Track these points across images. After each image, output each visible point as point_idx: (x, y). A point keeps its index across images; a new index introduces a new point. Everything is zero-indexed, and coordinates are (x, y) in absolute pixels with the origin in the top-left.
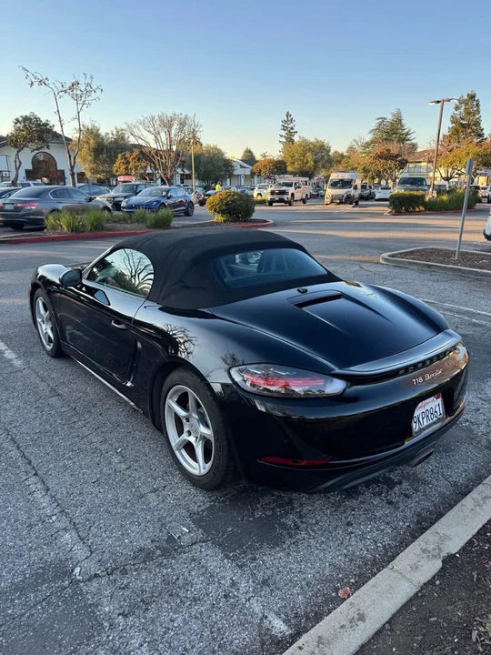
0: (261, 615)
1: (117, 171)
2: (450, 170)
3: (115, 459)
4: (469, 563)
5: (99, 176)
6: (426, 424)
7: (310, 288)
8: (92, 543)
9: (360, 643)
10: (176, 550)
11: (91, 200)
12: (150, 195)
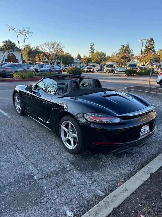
0: (94, 190)
1: (36, 60)
2: (145, 63)
3: (44, 145)
4: (158, 175)
5: (30, 61)
6: (144, 134)
7: (107, 92)
8: (39, 169)
9: (127, 197)
10: (66, 171)
11: (28, 68)
12: (47, 68)
